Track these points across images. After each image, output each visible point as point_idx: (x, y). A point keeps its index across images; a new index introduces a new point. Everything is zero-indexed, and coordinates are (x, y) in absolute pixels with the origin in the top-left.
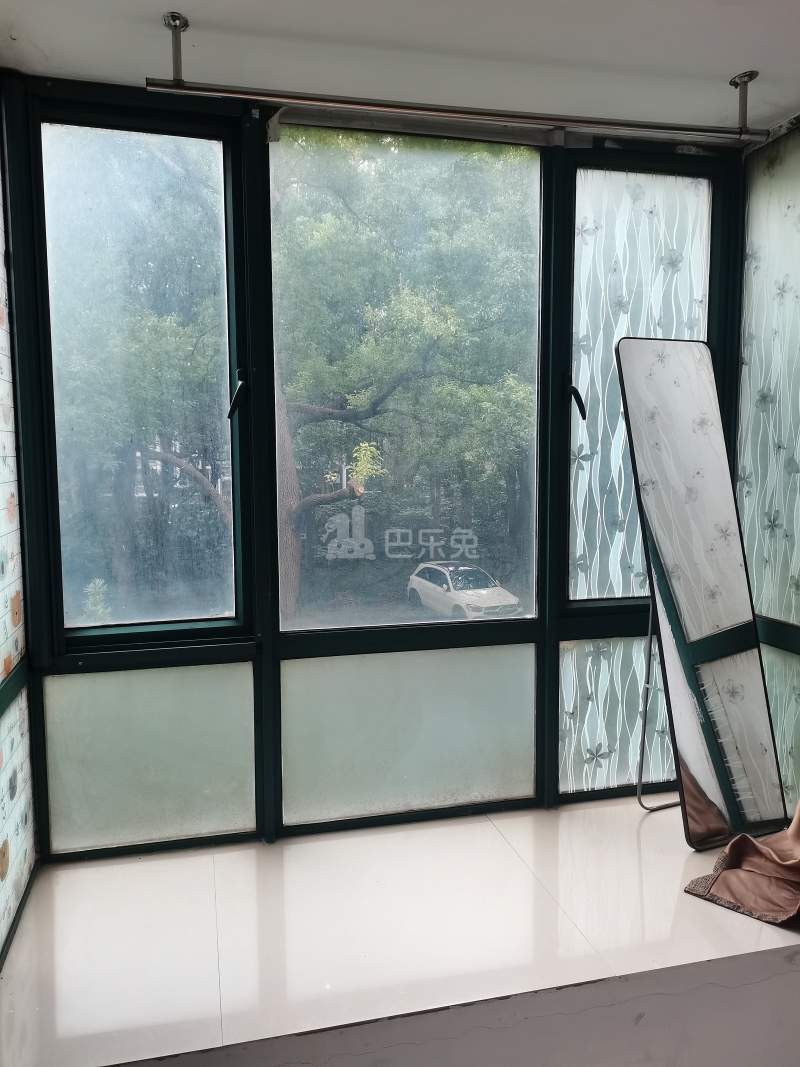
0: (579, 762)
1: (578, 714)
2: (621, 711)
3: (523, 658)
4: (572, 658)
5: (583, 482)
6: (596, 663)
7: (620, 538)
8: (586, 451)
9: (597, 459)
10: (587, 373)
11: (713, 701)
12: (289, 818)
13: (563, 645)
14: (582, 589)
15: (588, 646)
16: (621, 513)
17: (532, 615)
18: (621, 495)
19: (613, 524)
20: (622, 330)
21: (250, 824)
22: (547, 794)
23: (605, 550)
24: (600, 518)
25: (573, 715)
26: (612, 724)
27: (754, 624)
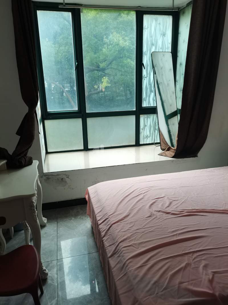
0: (144, 138)
1: (144, 129)
2: (152, 129)
3: (133, 118)
4: (143, 118)
5: (145, 83)
6: (147, 119)
7: (153, 94)
8: (146, 76)
9: (148, 78)
10: (146, 60)
11: (170, 126)
12: (89, 148)
13: (141, 116)
14: (145, 104)
15: (146, 116)
16: (153, 89)
17: (135, 110)
18: (153, 85)
19: (151, 91)
20: (153, 50)
21: (82, 148)
22: (138, 144)
23: (149, 97)
24: (148, 90)
25: (142, 129)
26: (150, 131)
27: (177, 110)
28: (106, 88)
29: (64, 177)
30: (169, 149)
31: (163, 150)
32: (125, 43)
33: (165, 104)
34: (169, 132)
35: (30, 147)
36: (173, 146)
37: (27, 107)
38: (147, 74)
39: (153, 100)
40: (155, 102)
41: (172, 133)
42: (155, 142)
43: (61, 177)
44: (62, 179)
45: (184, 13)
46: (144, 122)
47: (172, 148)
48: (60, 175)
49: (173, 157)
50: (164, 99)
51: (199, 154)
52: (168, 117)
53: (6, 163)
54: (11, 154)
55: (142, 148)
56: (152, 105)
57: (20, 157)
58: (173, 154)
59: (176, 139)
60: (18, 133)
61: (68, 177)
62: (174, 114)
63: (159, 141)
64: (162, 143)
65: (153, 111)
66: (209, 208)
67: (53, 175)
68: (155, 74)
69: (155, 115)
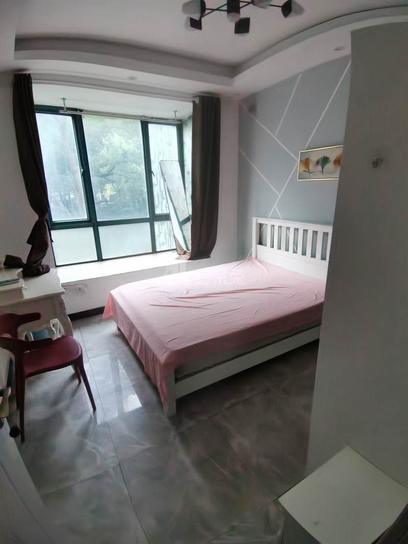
0: (160, 245)
1: (159, 236)
2: (167, 235)
3: (147, 225)
4: (157, 225)
5: (156, 190)
6: (162, 226)
7: (165, 201)
8: (156, 183)
9: (158, 186)
10: (155, 167)
11: (184, 232)
12: (103, 258)
13: (155, 222)
14: (158, 211)
15: (160, 223)
16: (164, 196)
17: (148, 217)
18: (164, 193)
19: (163, 198)
20: (161, 159)
21: (96, 259)
22: (154, 251)
23: (162, 204)
24: (160, 197)
25: (158, 236)
26: (165, 238)
27: (189, 217)
28: (111, 196)
29: (82, 286)
30: (185, 253)
31: (180, 255)
32: (128, 146)
33: (177, 211)
34: (184, 237)
35: (44, 255)
36: (188, 250)
37: (37, 215)
38: (157, 182)
39: (166, 207)
40: (168, 209)
41: (186, 239)
42: (172, 248)
43: (79, 286)
44: (80, 289)
45: (186, 125)
46: (159, 228)
47: (188, 251)
48: (77, 284)
49: (189, 259)
50: (175, 205)
51: (212, 255)
52: (182, 223)
53: (22, 271)
54: (25, 263)
55: (159, 255)
56: (165, 212)
57: (36, 264)
58: (189, 257)
59: (190, 242)
60: (29, 242)
61: (86, 287)
62: (186, 221)
63: (175, 247)
64: (178, 249)
65: (166, 217)
66: (217, 291)
67: (69, 286)
68: (165, 181)
69: (169, 222)
